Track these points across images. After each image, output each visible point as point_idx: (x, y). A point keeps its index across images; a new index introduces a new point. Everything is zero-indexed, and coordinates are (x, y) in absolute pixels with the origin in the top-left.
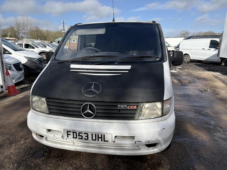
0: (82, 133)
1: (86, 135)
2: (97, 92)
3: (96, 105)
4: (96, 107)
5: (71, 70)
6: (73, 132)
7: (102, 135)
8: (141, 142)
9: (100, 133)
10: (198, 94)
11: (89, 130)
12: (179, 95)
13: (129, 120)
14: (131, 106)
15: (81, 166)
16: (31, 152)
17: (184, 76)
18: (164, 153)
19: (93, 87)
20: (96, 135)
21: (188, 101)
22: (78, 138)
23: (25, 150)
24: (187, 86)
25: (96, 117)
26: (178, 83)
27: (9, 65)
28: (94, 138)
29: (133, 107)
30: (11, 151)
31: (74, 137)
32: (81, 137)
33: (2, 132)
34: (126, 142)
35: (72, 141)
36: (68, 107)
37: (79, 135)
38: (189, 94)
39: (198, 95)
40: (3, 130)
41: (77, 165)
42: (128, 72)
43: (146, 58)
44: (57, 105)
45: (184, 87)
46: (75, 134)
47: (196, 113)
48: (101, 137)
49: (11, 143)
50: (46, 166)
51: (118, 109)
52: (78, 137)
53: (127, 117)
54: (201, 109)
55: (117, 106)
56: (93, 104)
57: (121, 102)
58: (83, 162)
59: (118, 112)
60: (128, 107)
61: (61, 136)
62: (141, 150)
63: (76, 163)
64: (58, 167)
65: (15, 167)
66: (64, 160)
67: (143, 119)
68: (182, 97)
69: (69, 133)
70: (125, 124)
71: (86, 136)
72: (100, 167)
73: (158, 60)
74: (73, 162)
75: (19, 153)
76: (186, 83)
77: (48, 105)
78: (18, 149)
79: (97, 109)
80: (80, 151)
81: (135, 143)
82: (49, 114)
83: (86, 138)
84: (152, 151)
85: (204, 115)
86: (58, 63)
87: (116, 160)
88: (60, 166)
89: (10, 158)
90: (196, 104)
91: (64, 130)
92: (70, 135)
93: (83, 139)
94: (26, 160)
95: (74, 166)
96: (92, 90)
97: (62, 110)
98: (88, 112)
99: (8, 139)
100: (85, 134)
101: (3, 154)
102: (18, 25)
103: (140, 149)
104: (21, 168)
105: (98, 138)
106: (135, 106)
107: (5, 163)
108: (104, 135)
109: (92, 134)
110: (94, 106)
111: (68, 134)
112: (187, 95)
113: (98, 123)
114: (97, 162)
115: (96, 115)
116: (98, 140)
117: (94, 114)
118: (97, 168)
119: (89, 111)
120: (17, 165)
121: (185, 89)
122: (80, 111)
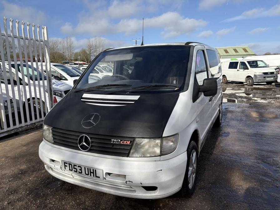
0: (76, 166)
1: (80, 168)
2: (95, 124)
3: (91, 138)
4: (91, 139)
5: (82, 100)
6: (69, 164)
7: (93, 170)
8: (132, 182)
9: (92, 168)
10: (277, 134)
11: (83, 164)
12: (248, 133)
13: (123, 157)
14: (125, 141)
15: (85, 202)
16: (46, 182)
17: (273, 108)
18: (183, 202)
19: (92, 119)
20: (88, 169)
21: (257, 142)
22: (73, 171)
23: (42, 179)
24: (268, 122)
25: (90, 151)
26: (256, 117)
27: (60, 92)
28: (87, 173)
29: (127, 142)
30: (30, 179)
31: (70, 170)
32: (75, 170)
33: (31, 159)
34: (116, 180)
35: (71, 174)
36: (68, 138)
37: (74, 168)
38: (264, 133)
39: (275, 136)
40: (33, 157)
41: (81, 201)
42: (133, 102)
43: (166, 87)
44: (60, 135)
45: (263, 123)
46: (70, 165)
47: (259, 159)
48: (92, 172)
49: (33, 171)
50: (53, 197)
51: (112, 144)
52: (73, 169)
53: (120, 153)
54: (269, 154)
55: (110, 140)
56: (88, 136)
57: (116, 136)
58: (89, 198)
59: (111, 147)
60: (121, 142)
61: (59, 167)
62: (136, 193)
63: (80, 199)
64: (63, 199)
65: (26, 194)
66: (71, 193)
67: (137, 157)
68: (251, 136)
69: (66, 164)
70: (118, 160)
71: (80, 170)
72: (103, 206)
73: (176, 89)
74: (79, 197)
75: (36, 181)
76: (269, 118)
77: (53, 135)
78: (37, 177)
79: (92, 142)
80: (78, 185)
81: (126, 183)
82: (54, 144)
83: (80, 171)
84: (149, 195)
85: (268, 164)
86: (75, 92)
87: (123, 202)
88: (65, 200)
89: (26, 185)
90: (266, 148)
91: (62, 161)
92: (67, 166)
93: (78, 172)
94: (38, 189)
95: (78, 201)
96: (91, 121)
97: (64, 141)
98: (84, 145)
99: (33, 167)
100: (79, 166)
101: (22, 181)
102: (90, 47)
103: (135, 191)
104: (31, 195)
105: (91, 172)
106: (128, 141)
107: (20, 189)
108: (95, 170)
109: (85, 168)
110: (89, 138)
111: (65, 166)
112: (259, 134)
113: (92, 157)
114: (102, 201)
115: (91, 148)
116: (91, 175)
117: (89, 146)
118: (99, 207)
119: (84, 143)
120: (29, 192)
121: (262, 127)
122: (77, 142)
